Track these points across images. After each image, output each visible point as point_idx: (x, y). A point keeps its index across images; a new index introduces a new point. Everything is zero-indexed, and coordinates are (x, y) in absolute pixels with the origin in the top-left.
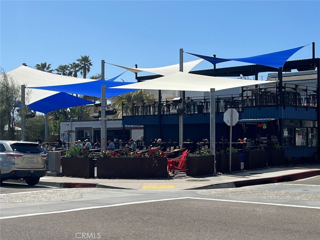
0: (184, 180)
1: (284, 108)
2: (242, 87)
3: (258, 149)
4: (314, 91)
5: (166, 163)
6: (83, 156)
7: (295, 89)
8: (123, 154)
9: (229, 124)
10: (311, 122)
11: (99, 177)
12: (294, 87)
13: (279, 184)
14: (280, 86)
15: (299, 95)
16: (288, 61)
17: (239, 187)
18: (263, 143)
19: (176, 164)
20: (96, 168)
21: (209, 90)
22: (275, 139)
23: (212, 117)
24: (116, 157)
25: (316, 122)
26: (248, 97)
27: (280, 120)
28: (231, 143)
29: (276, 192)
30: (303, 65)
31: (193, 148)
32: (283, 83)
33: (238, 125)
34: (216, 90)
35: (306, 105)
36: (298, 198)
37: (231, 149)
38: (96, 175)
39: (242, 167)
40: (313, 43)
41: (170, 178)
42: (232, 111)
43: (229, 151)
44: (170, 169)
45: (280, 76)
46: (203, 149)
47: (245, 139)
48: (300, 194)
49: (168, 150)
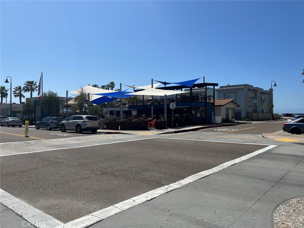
0: (155, 131)
1: (193, 102)
2: (176, 94)
3: (183, 119)
4: (204, 96)
5: (148, 124)
6: (114, 121)
7: (197, 95)
8: (130, 121)
9: (172, 109)
10: (203, 108)
11: (121, 130)
12: (197, 94)
13: (192, 132)
14: (191, 93)
15: (199, 97)
16: (195, 84)
17: (176, 133)
18: (184, 116)
19: (151, 124)
20: (119, 126)
21: (164, 95)
22: (189, 115)
23: (165, 106)
24: (128, 122)
25: (205, 108)
26: (178, 98)
27: (191, 107)
28: (173, 116)
29: (191, 135)
30: (200, 86)
32: (193, 93)
33: (175, 109)
35: (201, 101)
37: (173, 118)
38: (119, 129)
39: (177, 126)
40: (204, 77)
41: (149, 130)
42: (173, 104)
43: (172, 119)
44: (149, 126)
45: (191, 90)
47: (178, 114)
48: (201, 136)
49: (147, 119)
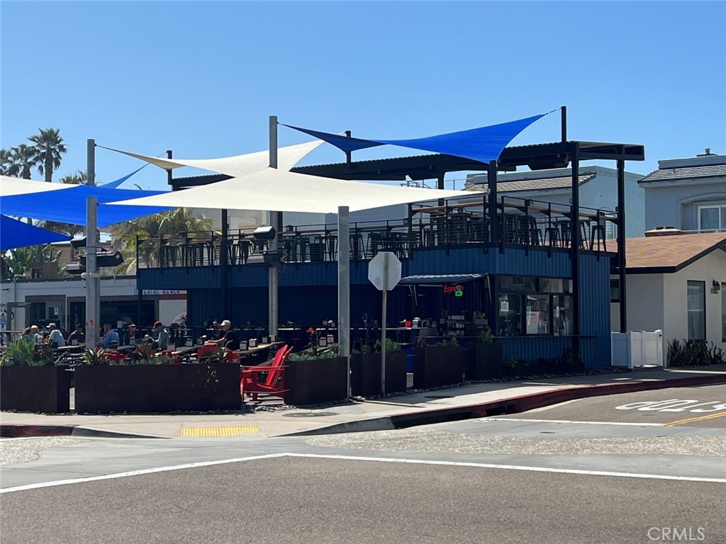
0: (278, 414)
1: (501, 252)
2: (410, 205)
3: (445, 343)
4: (566, 215)
5: (239, 376)
6: (41, 363)
7: (524, 209)
8: (136, 357)
9: (379, 288)
10: (560, 283)
11: (82, 410)
12: (522, 204)
13: (491, 419)
14: (492, 201)
15: (533, 221)
16: (509, 148)
17: (402, 427)
18: (455, 329)
19: (261, 377)
20: (72, 391)
21: (336, 211)
22: (481, 320)
23: (343, 271)
24: (122, 363)
25: (571, 282)
26: (422, 226)
27: (492, 277)
28: (384, 329)
29: (482, 438)
30: (543, 157)
31: (298, 342)
32: (499, 196)
33: (401, 289)
34: (351, 210)
35: (547, 244)
36: (530, 449)
37: (385, 343)
38: (72, 407)
39: (410, 383)
40: (564, 109)
41: (248, 410)
42: (387, 258)
43: (379, 348)
44: (248, 389)
45: (492, 181)
46: (323, 342)
47: (417, 320)
